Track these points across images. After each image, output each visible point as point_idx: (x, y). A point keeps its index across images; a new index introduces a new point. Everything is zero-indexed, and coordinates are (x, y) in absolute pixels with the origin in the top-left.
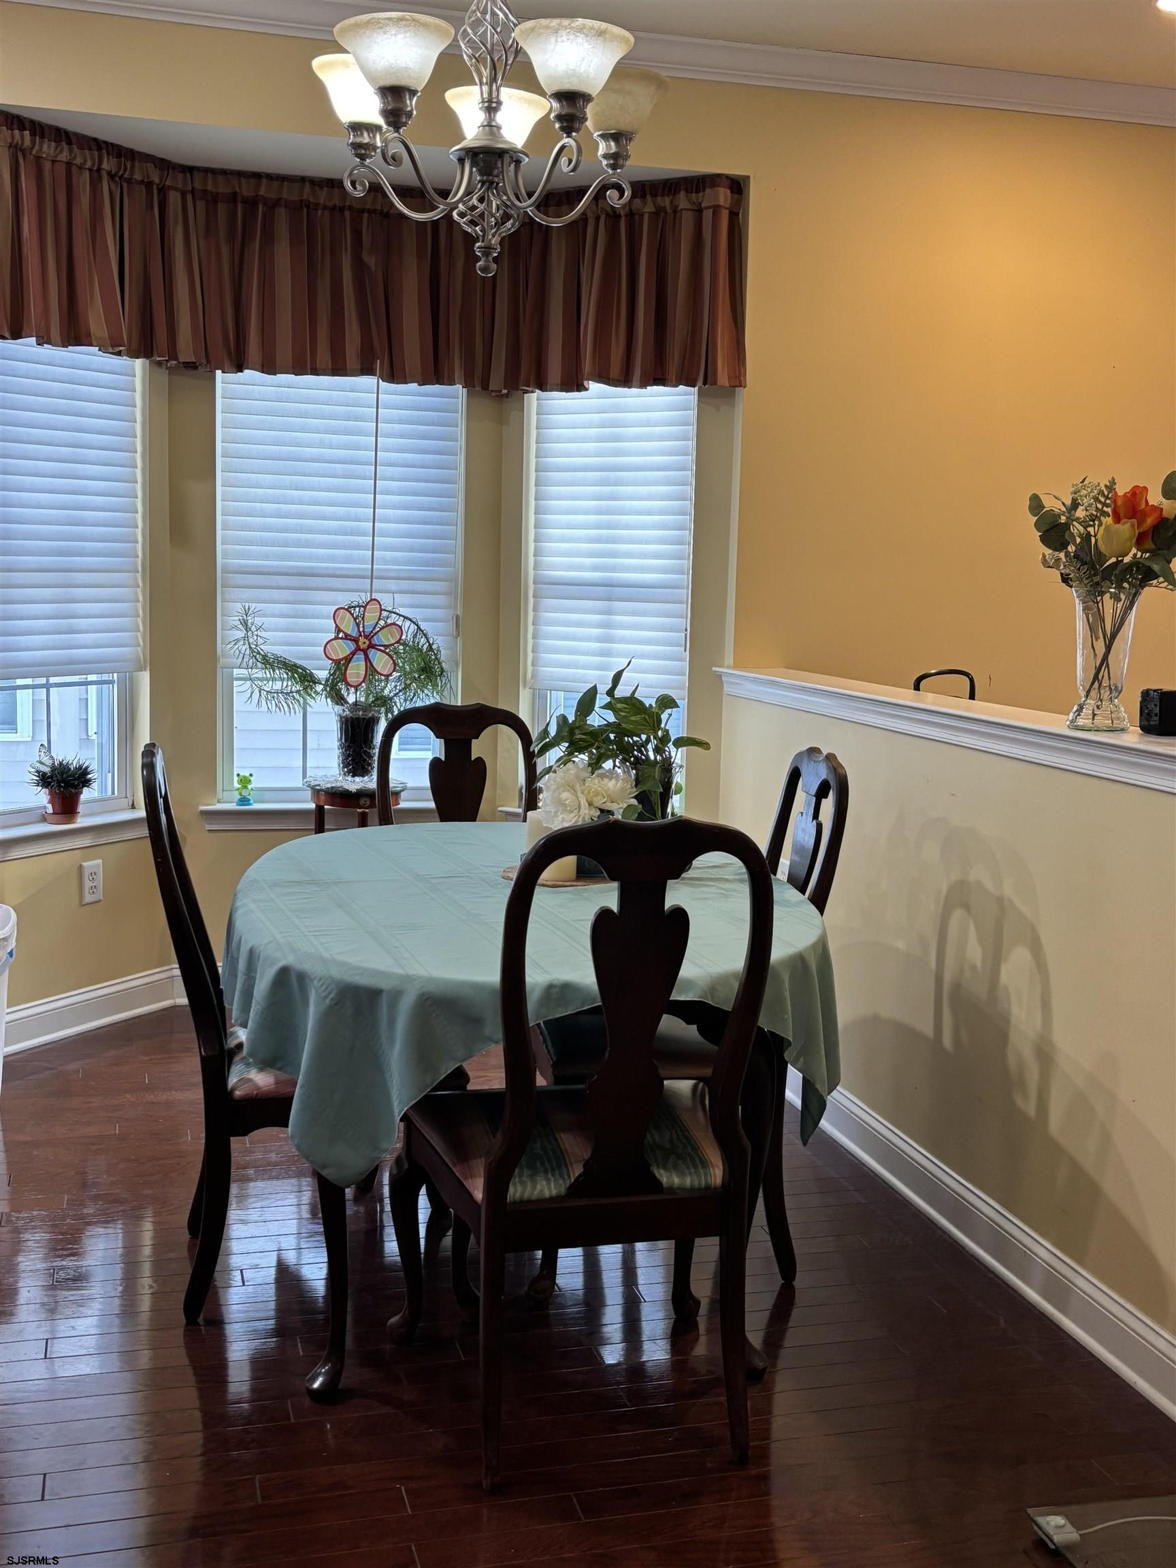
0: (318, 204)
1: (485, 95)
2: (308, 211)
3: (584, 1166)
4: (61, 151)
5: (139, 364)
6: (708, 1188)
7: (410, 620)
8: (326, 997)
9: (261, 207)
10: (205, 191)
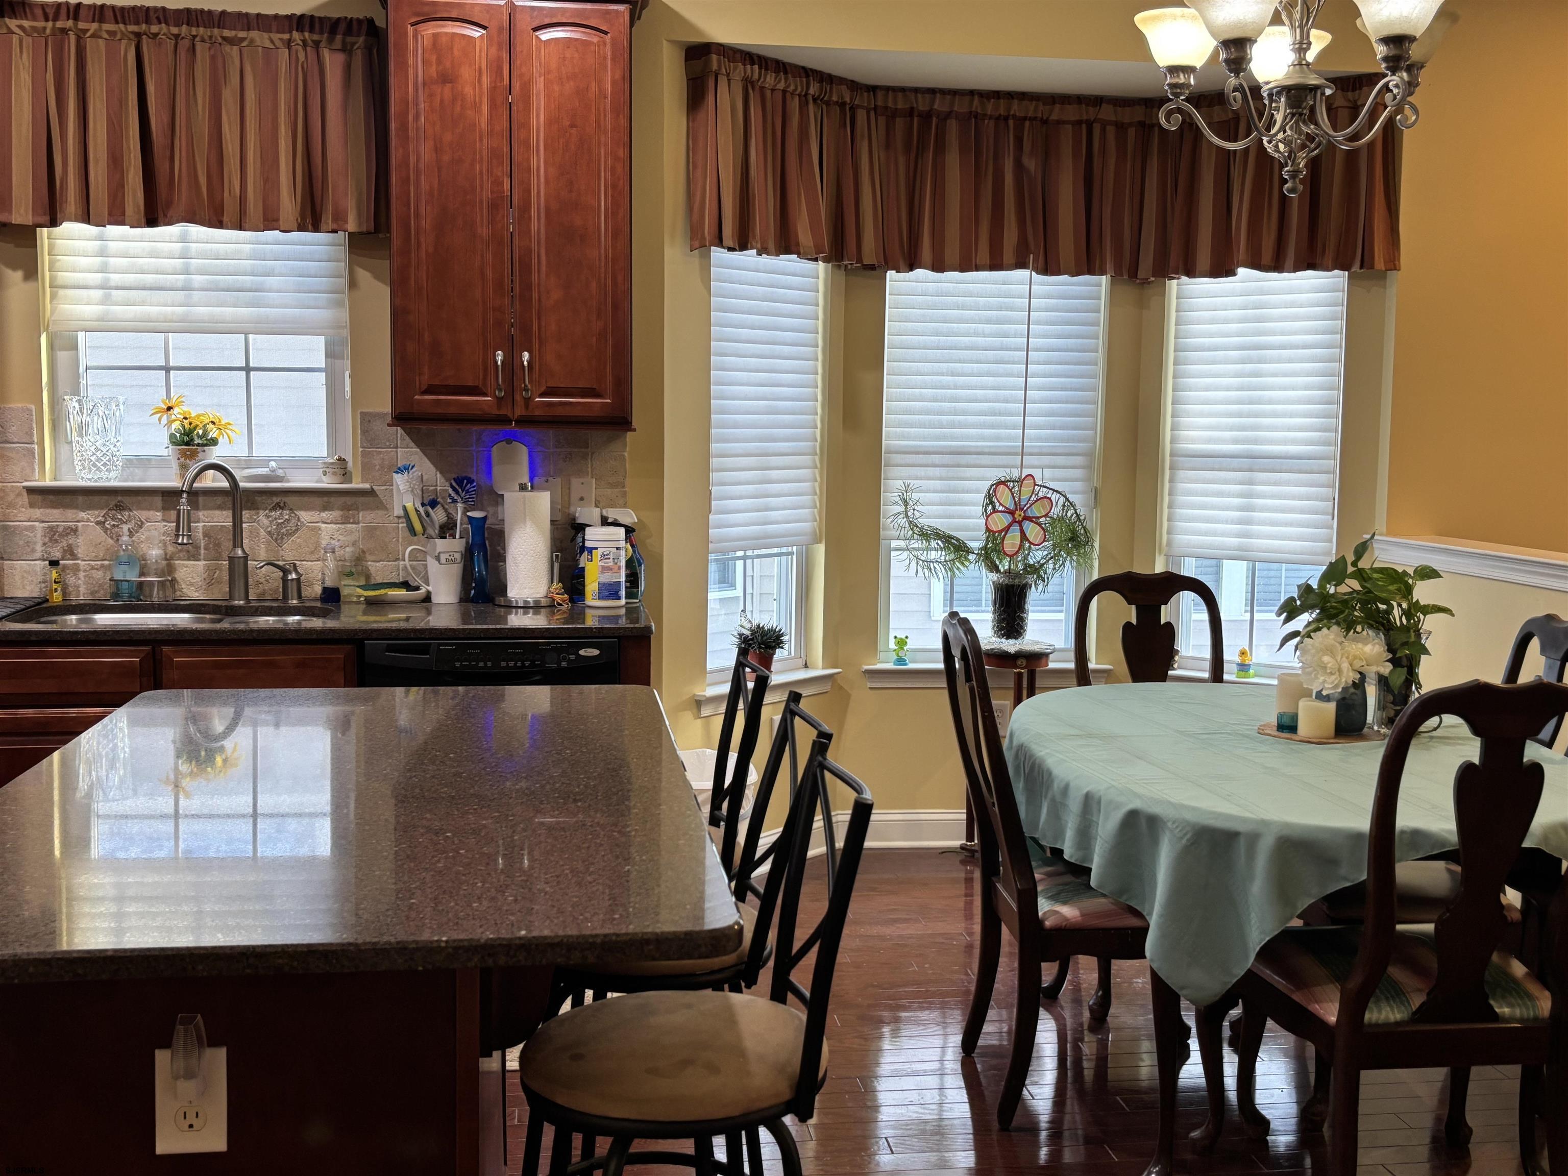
1: (1298, 38)
2: (976, 122)
5: (821, 265)
6: (1536, 1019)
7: (1057, 491)
8: (1182, 838)
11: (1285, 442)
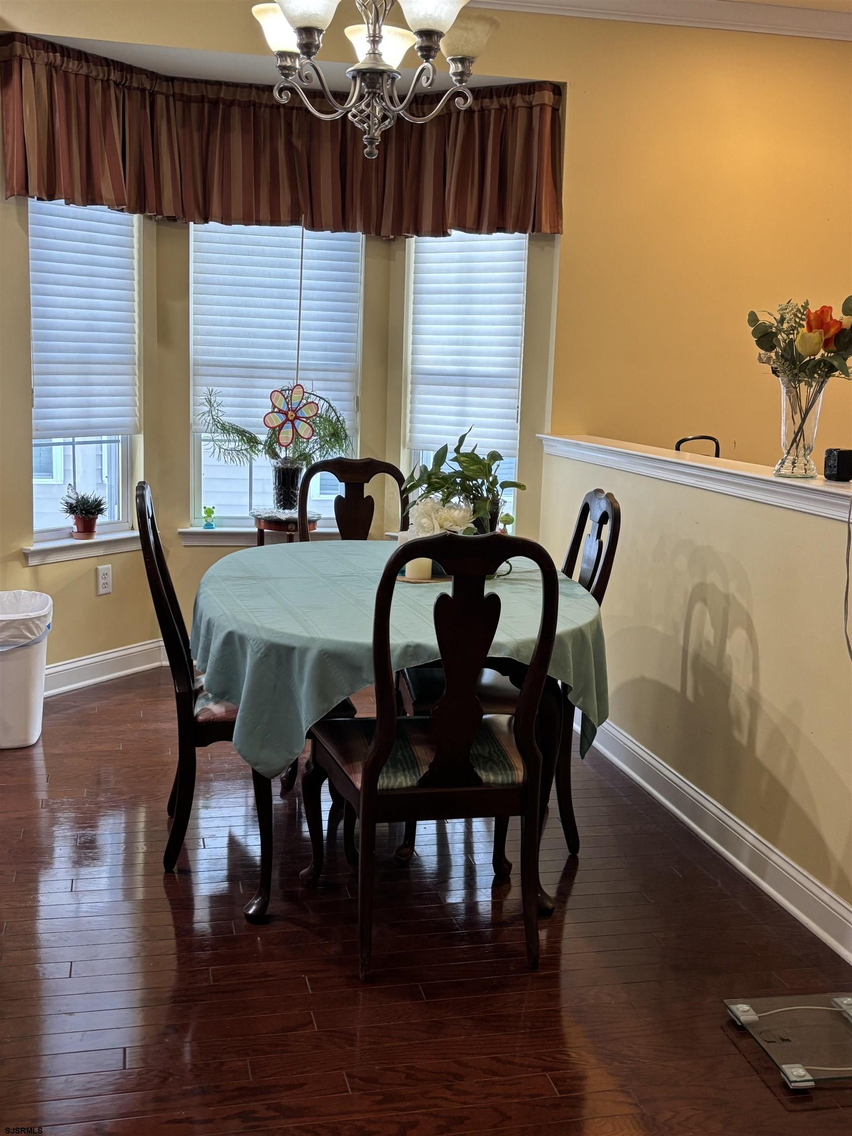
0: (261, 104)
1: (371, 32)
2: (254, 109)
3: (429, 767)
4: (82, 67)
5: (136, 218)
6: (513, 783)
7: (324, 399)
8: (257, 652)
9: (221, 106)
10: (182, 95)
11: (487, 364)
